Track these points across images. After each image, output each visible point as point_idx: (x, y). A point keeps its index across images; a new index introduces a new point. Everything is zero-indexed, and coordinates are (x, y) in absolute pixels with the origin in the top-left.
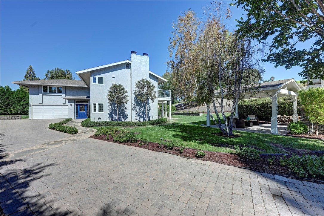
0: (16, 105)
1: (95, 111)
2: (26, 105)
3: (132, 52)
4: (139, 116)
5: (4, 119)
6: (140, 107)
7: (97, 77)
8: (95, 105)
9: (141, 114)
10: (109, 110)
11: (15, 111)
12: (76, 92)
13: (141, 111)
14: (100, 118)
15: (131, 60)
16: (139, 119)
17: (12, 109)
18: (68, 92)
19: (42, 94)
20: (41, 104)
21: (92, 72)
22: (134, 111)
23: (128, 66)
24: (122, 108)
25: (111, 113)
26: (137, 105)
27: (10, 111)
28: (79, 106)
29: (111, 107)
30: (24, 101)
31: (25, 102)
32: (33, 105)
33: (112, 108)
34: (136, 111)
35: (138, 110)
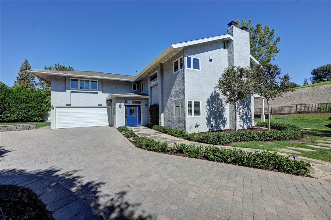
0: (15, 108)
1: (190, 114)
2: (30, 109)
3: (230, 24)
4: (243, 121)
5: (11, 130)
6: (243, 107)
7: (192, 57)
8: (190, 103)
9: (244, 117)
10: (207, 111)
13: (245, 112)
14: (197, 126)
15: (232, 35)
16: (242, 125)
17: (9, 115)
18: (105, 88)
19: (70, 91)
20: (69, 106)
21: (185, 48)
23: (226, 43)
24: (220, 108)
25: (209, 116)
27: (7, 117)
29: (209, 107)
30: (27, 103)
31: (28, 105)
32: (57, 107)
33: (210, 109)
34: (240, 113)
35: (241, 111)
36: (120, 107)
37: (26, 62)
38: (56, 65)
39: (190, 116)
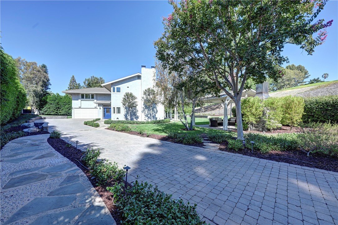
0: (63, 108)
1: (114, 113)
2: (70, 108)
3: (142, 66)
4: (148, 117)
5: (57, 118)
6: (148, 110)
7: (116, 87)
8: (114, 108)
9: (149, 115)
10: (125, 112)
11: (63, 112)
12: (104, 98)
13: (149, 113)
14: (118, 118)
15: (141, 74)
16: (147, 119)
17: (61, 111)
18: (98, 98)
19: (80, 100)
20: (80, 108)
21: (112, 84)
22: (144, 113)
23: (139, 77)
24: (134, 111)
25: (126, 114)
26: (146, 109)
27: (60, 112)
28: (105, 109)
29: (126, 110)
30: (69, 105)
31: (69, 106)
32: (75, 108)
33: (127, 111)
34: (145, 113)
35: (146, 112)
36: (100, 109)
37: (73, 77)
38: (91, 77)
39: (114, 114)
